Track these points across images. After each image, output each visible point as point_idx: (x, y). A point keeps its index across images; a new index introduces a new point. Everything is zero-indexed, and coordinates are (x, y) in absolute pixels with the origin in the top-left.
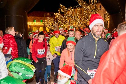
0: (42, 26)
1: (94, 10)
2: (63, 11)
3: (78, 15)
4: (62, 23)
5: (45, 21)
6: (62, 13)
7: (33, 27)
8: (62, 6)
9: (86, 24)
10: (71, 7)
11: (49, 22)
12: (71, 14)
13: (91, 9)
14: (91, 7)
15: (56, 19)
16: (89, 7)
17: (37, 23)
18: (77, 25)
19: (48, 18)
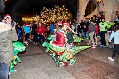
0: (32, 21)
3: (55, 13)
5: (34, 18)
6: (45, 13)
8: (44, 8)
10: (50, 9)
11: (37, 18)
13: (62, 10)
17: (29, 19)
18: (55, 20)
19: (36, 15)
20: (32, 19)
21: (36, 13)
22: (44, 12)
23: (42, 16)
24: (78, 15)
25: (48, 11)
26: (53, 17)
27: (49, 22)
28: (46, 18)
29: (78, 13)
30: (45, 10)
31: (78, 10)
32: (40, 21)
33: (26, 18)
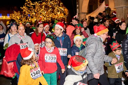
1: (56, 5)
2: (29, 5)
3: (44, 9)
4: (29, 17)
5: (12, 15)
6: (29, 8)
9: (52, 17)
10: (37, 2)
11: (17, 16)
13: (54, 4)
14: (53, 3)
16: (52, 2)
18: (44, 19)
19: (15, 12)
20: (8, 18)
21: (15, 7)
22: (27, 6)
23: (25, 13)
24: (77, 12)
26: (41, 14)
27: (35, 21)
28: (30, 16)
29: (77, 10)
30: (29, 4)
31: (77, 6)
32: (21, 20)
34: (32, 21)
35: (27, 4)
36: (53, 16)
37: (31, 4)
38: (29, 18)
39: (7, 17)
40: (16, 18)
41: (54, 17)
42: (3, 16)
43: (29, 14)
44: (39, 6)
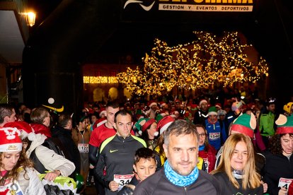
0: (113, 85)
1: (231, 51)
2: (163, 52)
3: (197, 61)
5: (121, 75)
7: (94, 89)
8: (158, 42)
9: (216, 80)
10: (181, 46)
12: (181, 59)
13: (226, 48)
14: (224, 45)
15: (147, 69)
16: (220, 44)
17: (104, 80)
18: (195, 84)
19: (129, 68)
20: (113, 80)
21: (128, 57)
22: (157, 55)
25: (170, 53)
26: (190, 72)
27: (173, 88)
28: (161, 78)
30: (162, 50)
32: (142, 87)
33: (96, 75)
34: (166, 89)
35: (156, 51)
36: (219, 78)
37: (168, 49)
38: (160, 82)
39: (109, 78)
40: (131, 81)
41: (221, 80)
42: (103, 76)
43: (162, 73)
44: (187, 53)
